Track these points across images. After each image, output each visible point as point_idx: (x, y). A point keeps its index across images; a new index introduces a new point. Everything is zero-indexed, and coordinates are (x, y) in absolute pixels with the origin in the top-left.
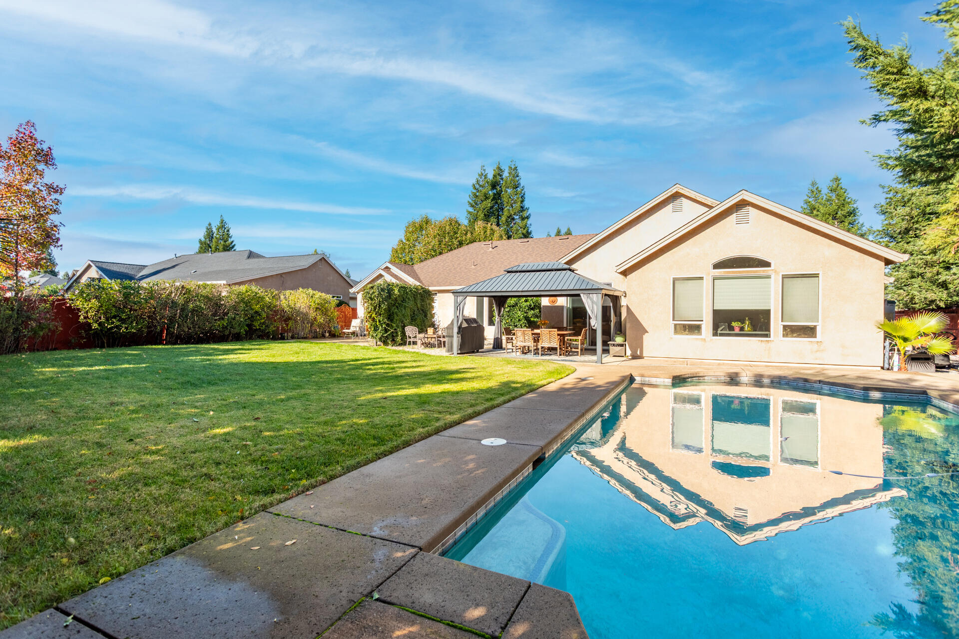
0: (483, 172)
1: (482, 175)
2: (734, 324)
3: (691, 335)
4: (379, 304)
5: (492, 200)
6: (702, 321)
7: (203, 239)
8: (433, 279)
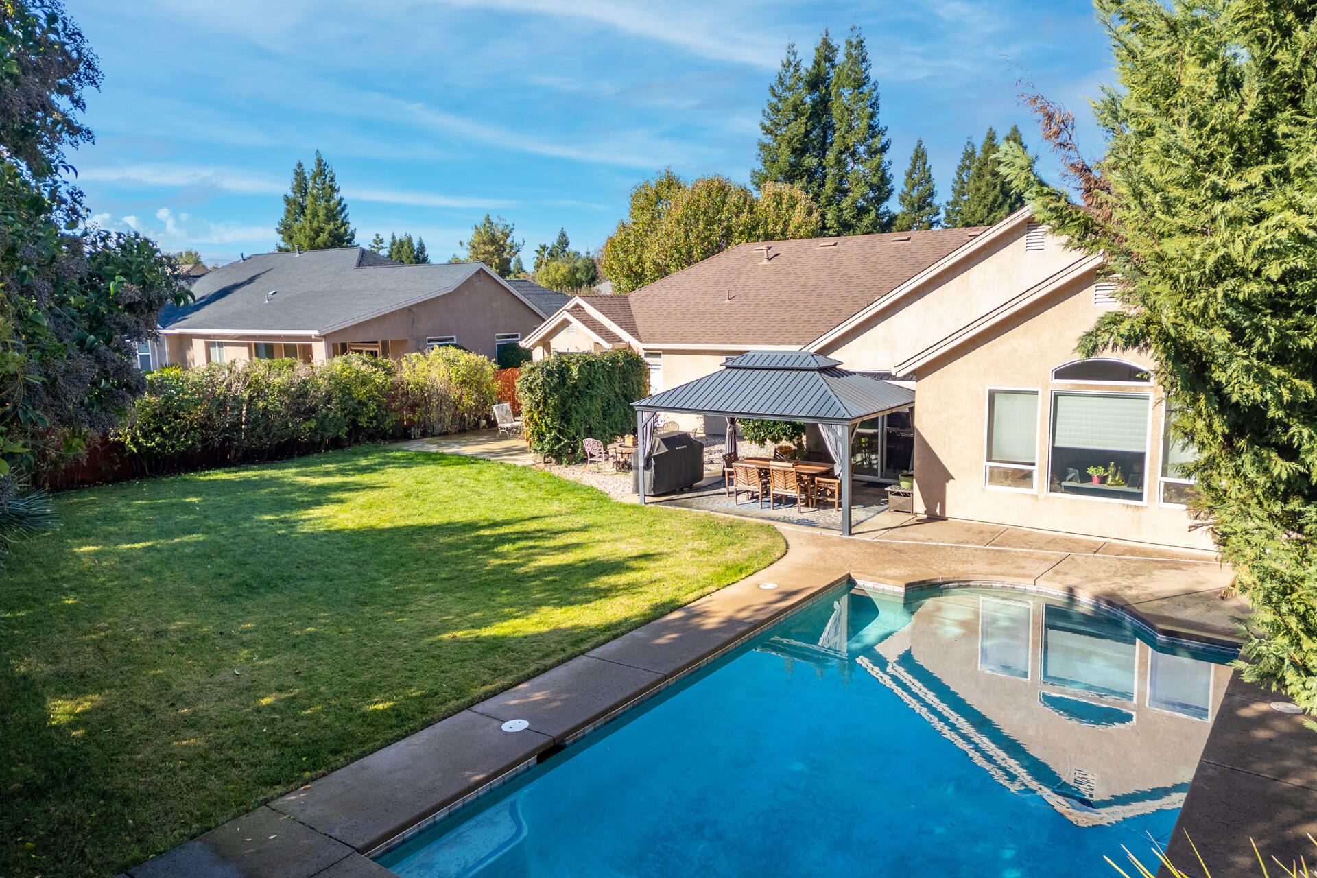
0: (792, 58)
1: (790, 63)
2: (1091, 471)
3: (1015, 486)
4: (544, 398)
5: (809, 119)
6: (1033, 464)
7: (291, 194)
8: (656, 324)
